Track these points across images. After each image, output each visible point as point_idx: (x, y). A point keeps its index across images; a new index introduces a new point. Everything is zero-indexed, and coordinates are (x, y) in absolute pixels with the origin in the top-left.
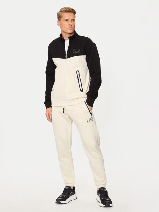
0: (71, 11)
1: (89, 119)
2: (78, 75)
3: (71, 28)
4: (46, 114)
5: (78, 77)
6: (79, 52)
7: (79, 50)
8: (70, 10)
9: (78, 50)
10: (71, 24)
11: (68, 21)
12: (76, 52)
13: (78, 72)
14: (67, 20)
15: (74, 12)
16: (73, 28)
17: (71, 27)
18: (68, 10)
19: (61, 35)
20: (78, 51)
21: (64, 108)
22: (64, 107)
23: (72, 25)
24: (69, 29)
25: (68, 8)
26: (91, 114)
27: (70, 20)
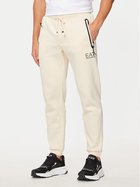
1: (89, 54)
4: (32, 55)
26: (93, 47)
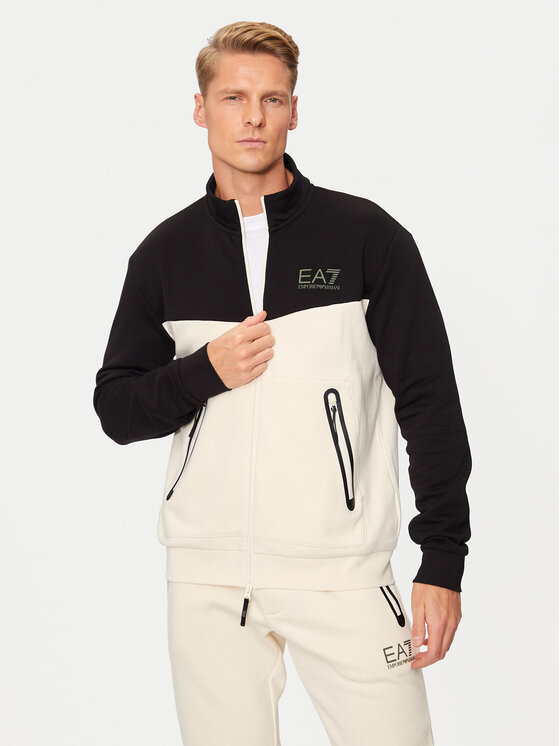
0: (267, 43)
2: (334, 413)
3: (257, 141)
5: (332, 422)
6: (332, 282)
7: (336, 272)
8: (259, 38)
9: (329, 271)
10: (256, 119)
11: (245, 102)
12: (319, 281)
13: (332, 397)
14: (238, 96)
15: (281, 49)
16: (269, 145)
17: (257, 136)
18: (248, 36)
19: (212, 184)
20: (328, 277)
21: (246, 602)
22: (248, 596)
23: (261, 126)
24: (248, 145)
25: (250, 27)
27: (255, 98)
